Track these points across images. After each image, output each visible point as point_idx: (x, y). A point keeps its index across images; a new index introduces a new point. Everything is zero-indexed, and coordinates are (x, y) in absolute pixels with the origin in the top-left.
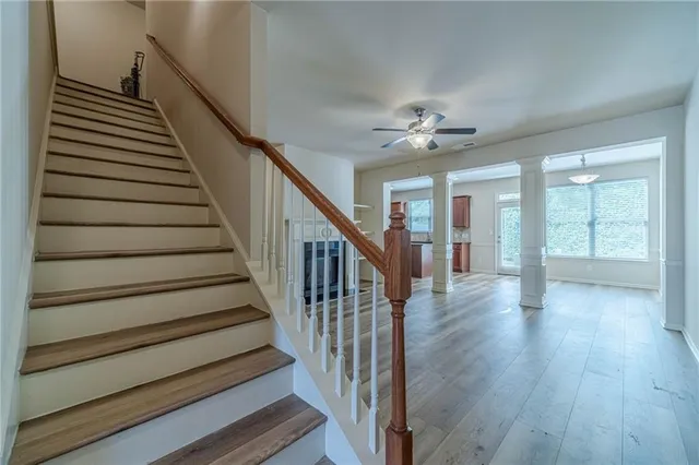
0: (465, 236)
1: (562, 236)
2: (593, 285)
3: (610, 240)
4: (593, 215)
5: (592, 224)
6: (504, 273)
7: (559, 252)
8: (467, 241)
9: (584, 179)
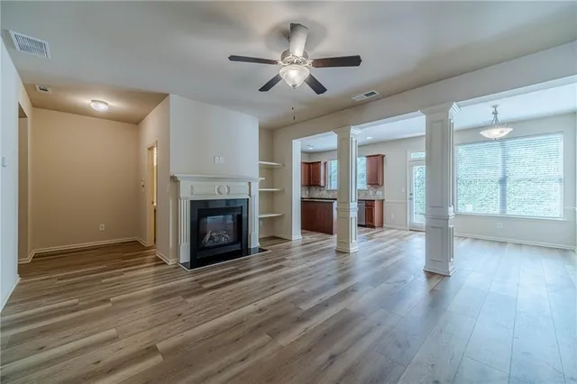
0: (379, 193)
1: (473, 192)
2: (505, 243)
3: (517, 197)
4: (504, 172)
5: (503, 181)
6: (415, 230)
7: (469, 209)
8: (381, 198)
9: (495, 133)
